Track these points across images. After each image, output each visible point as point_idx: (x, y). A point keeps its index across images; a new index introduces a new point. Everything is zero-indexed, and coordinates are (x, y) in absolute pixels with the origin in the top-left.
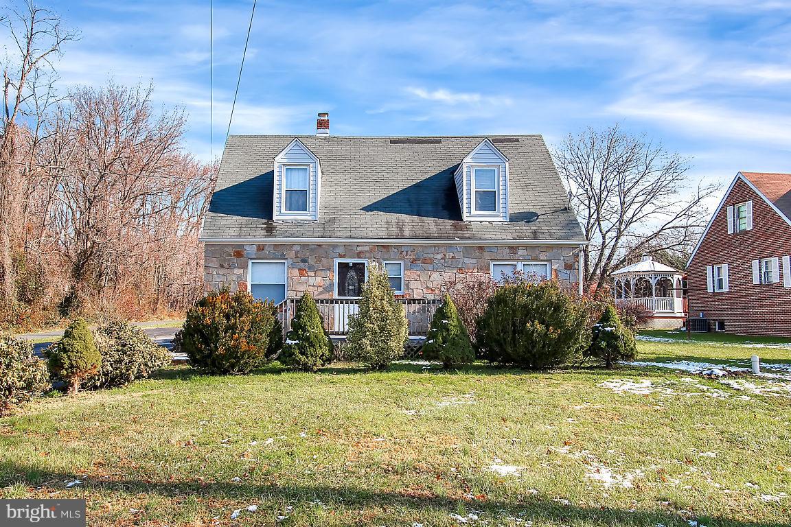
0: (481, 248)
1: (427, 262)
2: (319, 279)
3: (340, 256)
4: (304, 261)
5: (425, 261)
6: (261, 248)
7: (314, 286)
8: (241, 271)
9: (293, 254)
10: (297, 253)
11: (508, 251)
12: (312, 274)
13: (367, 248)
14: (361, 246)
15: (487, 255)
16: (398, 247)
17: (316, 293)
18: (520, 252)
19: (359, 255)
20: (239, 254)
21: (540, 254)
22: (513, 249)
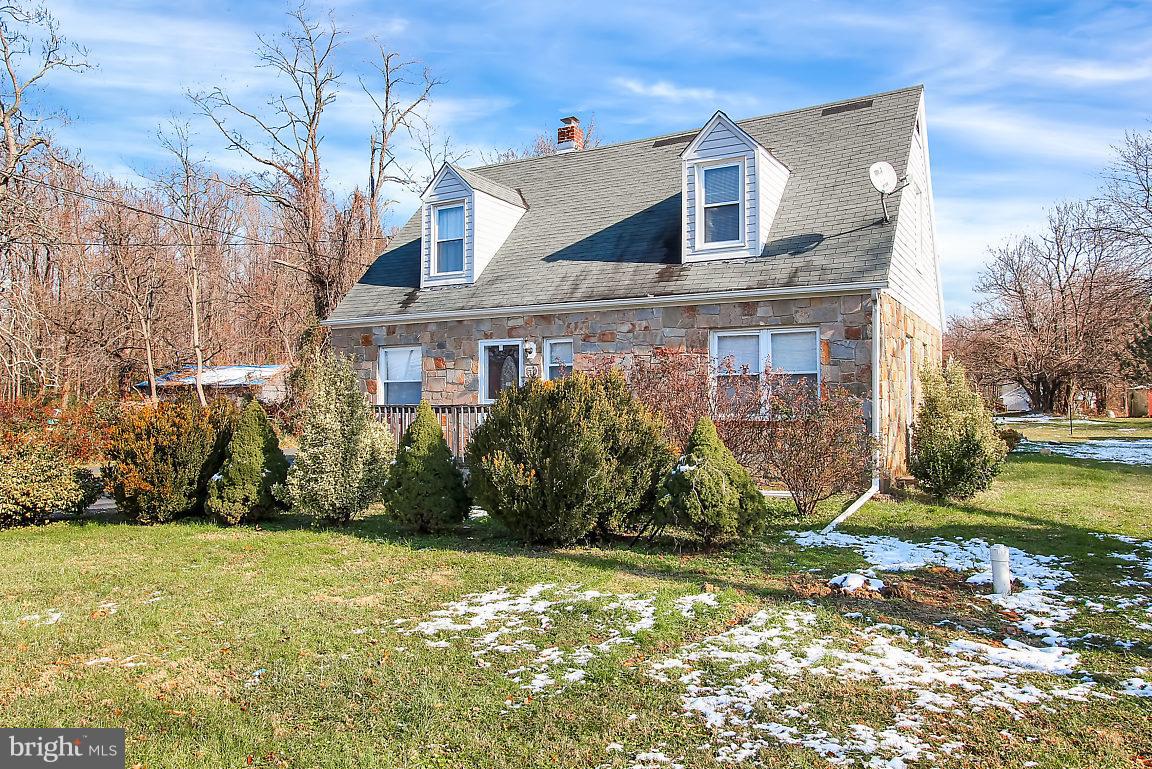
0: (692, 309)
1: (605, 338)
2: (459, 372)
3: (487, 336)
4: (441, 346)
5: (603, 338)
6: (391, 330)
7: (453, 383)
8: (369, 365)
9: (427, 337)
10: (432, 335)
11: (738, 310)
12: (450, 365)
13: (520, 322)
14: (513, 318)
15: (702, 321)
16: (564, 316)
17: (457, 393)
18: (761, 312)
19: (511, 332)
20: (367, 341)
21: (797, 312)
22: (748, 307)
